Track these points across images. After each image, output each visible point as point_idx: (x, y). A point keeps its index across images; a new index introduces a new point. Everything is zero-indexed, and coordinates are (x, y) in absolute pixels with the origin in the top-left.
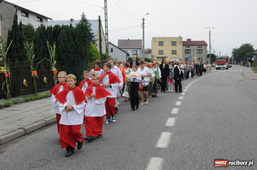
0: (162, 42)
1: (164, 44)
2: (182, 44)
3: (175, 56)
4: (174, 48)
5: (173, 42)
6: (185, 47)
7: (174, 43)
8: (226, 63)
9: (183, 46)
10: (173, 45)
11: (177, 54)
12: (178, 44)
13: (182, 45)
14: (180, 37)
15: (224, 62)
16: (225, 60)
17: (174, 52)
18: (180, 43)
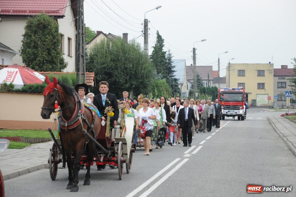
0: (244, 71)
1: (246, 74)
2: (273, 73)
3: (262, 91)
4: (261, 80)
5: (259, 71)
6: (277, 78)
7: (261, 73)
8: (242, 105)
9: (275, 77)
10: (259, 75)
11: (265, 88)
12: (266, 73)
13: (273, 76)
14: (270, 63)
15: (238, 101)
16: (240, 98)
17: (261, 86)
18: (270, 73)
